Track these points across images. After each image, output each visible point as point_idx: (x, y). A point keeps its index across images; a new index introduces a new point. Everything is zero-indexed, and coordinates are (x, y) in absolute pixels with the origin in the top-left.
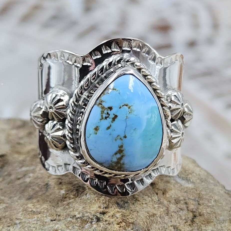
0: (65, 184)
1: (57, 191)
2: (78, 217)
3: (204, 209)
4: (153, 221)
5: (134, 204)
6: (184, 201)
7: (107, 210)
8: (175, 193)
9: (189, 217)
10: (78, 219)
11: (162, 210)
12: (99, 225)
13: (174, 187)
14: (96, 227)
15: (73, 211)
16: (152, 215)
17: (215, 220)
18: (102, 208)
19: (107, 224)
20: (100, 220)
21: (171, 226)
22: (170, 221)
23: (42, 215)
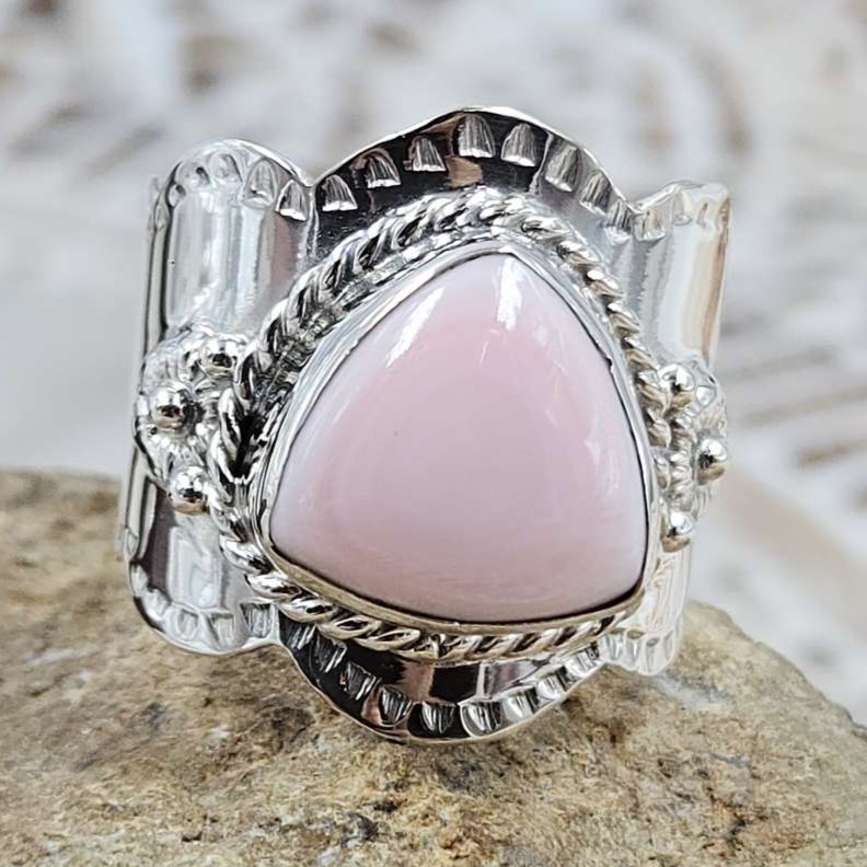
0: (225, 703)
1: (198, 732)
2: (291, 827)
3: (774, 794)
4: (580, 837)
5: (502, 775)
6: (696, 768)
7: (402, 795)
8: (658, 735)
9: (719, 826)
10: (291, 833)
11: (612, 795)
12: (374, 853)
13: (654, 714)
14: (363, 859)
15: (268, 803)
16: (576, 815)
17: (821, 833)
18: (382, 787)
19: (404, 848)
20: (377, 835)
21: (652, 859)
22: (647, 839)
23: (145, 818)
